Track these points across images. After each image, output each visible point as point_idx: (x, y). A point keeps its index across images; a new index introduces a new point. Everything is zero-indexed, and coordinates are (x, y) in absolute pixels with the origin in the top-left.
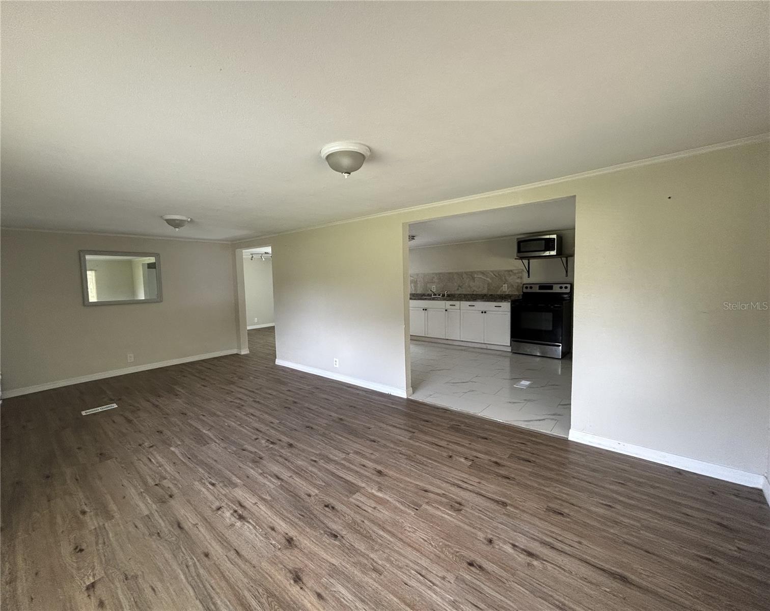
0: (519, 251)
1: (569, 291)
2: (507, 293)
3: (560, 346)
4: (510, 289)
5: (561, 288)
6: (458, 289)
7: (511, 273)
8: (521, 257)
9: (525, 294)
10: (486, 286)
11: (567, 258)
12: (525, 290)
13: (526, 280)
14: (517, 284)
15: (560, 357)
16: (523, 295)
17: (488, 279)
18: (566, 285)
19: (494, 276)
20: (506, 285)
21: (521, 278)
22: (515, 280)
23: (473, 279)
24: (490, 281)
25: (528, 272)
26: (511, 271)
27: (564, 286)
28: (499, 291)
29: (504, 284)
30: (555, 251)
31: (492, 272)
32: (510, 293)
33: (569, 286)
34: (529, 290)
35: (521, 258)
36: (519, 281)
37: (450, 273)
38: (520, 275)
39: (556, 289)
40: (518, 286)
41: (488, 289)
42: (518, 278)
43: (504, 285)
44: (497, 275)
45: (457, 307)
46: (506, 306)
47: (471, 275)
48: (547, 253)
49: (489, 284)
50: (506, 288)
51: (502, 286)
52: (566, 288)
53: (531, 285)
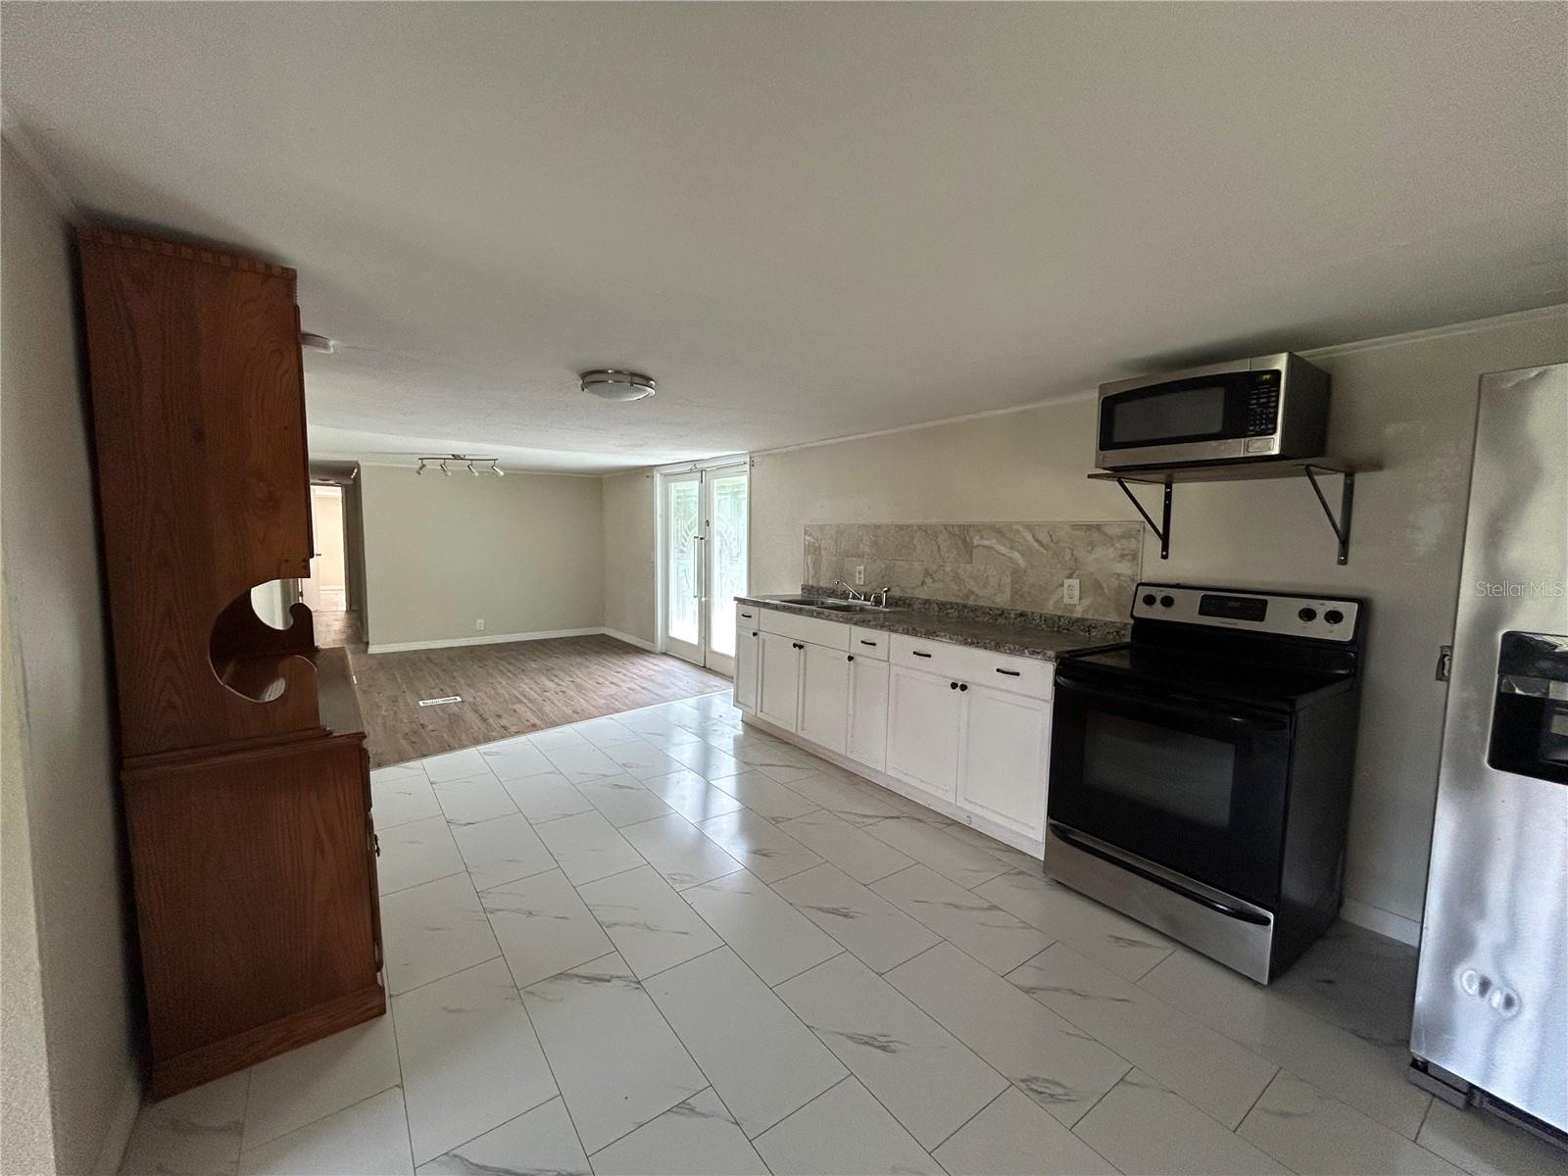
0: (1107, 442)
1: (1349, 637)
2: (1078, 615)
3: (1266, 921)
4: (1087, 601)
5: (1308, 615)
6: (923, 583)
7: (1095, 535)
8: (1114, 469)
9: (1142, 626)
10: (1007, 580)
11: (1350, 475)
12: (1143, 612)
13: (1154, 568)
14: (1114, 583)
15: (1266, 982)
16: (1135, 629)
17: (1016, 555)
18: (1332, 606)
19: (1036, 545)
20: (1075, 582)
21: (1134, 557)
22: (1110, 565)
23: (968, 550)
24: (1022, 563)
25: (1165, 538)
26: (1098, 527)
27: (1322, 608)
28: (1051, 602)
29: (1070, 577)
30: (1277, 437)
31: (1029, 527)
32: (1089, 616)
33: (1350, 611)
34: (1157, 613)
35: (1120, 474)
36: (1124, 568)
37: (901, 528)
38: (1133, 544)
39: (1282, 620)
40: (1120, 589)
41: (1015, 592)
42: (1123, 556)
43: (1067, 582)
44: (1045, 540)
45: (880, 651)
46: (1038, 676)
47: (962, 537)
48: (1236, 448)
49: (1017, 575)
50: (1077, 593)
51: (1062, 585)
52: (1334, 617)
53: (1172, 592)
